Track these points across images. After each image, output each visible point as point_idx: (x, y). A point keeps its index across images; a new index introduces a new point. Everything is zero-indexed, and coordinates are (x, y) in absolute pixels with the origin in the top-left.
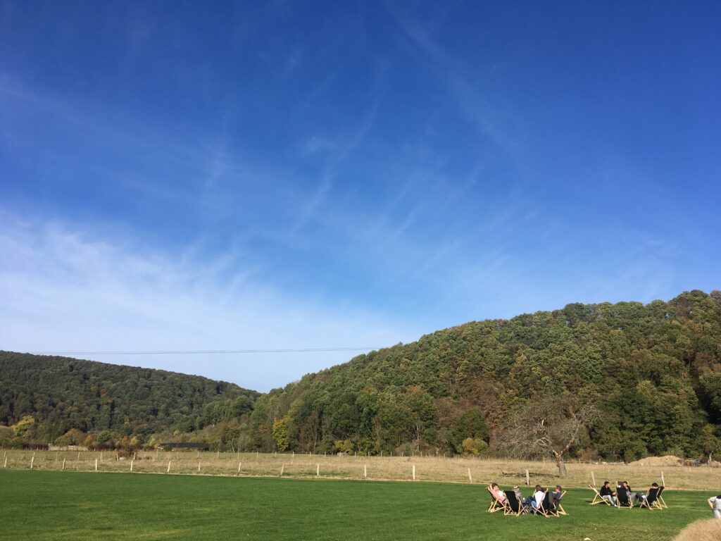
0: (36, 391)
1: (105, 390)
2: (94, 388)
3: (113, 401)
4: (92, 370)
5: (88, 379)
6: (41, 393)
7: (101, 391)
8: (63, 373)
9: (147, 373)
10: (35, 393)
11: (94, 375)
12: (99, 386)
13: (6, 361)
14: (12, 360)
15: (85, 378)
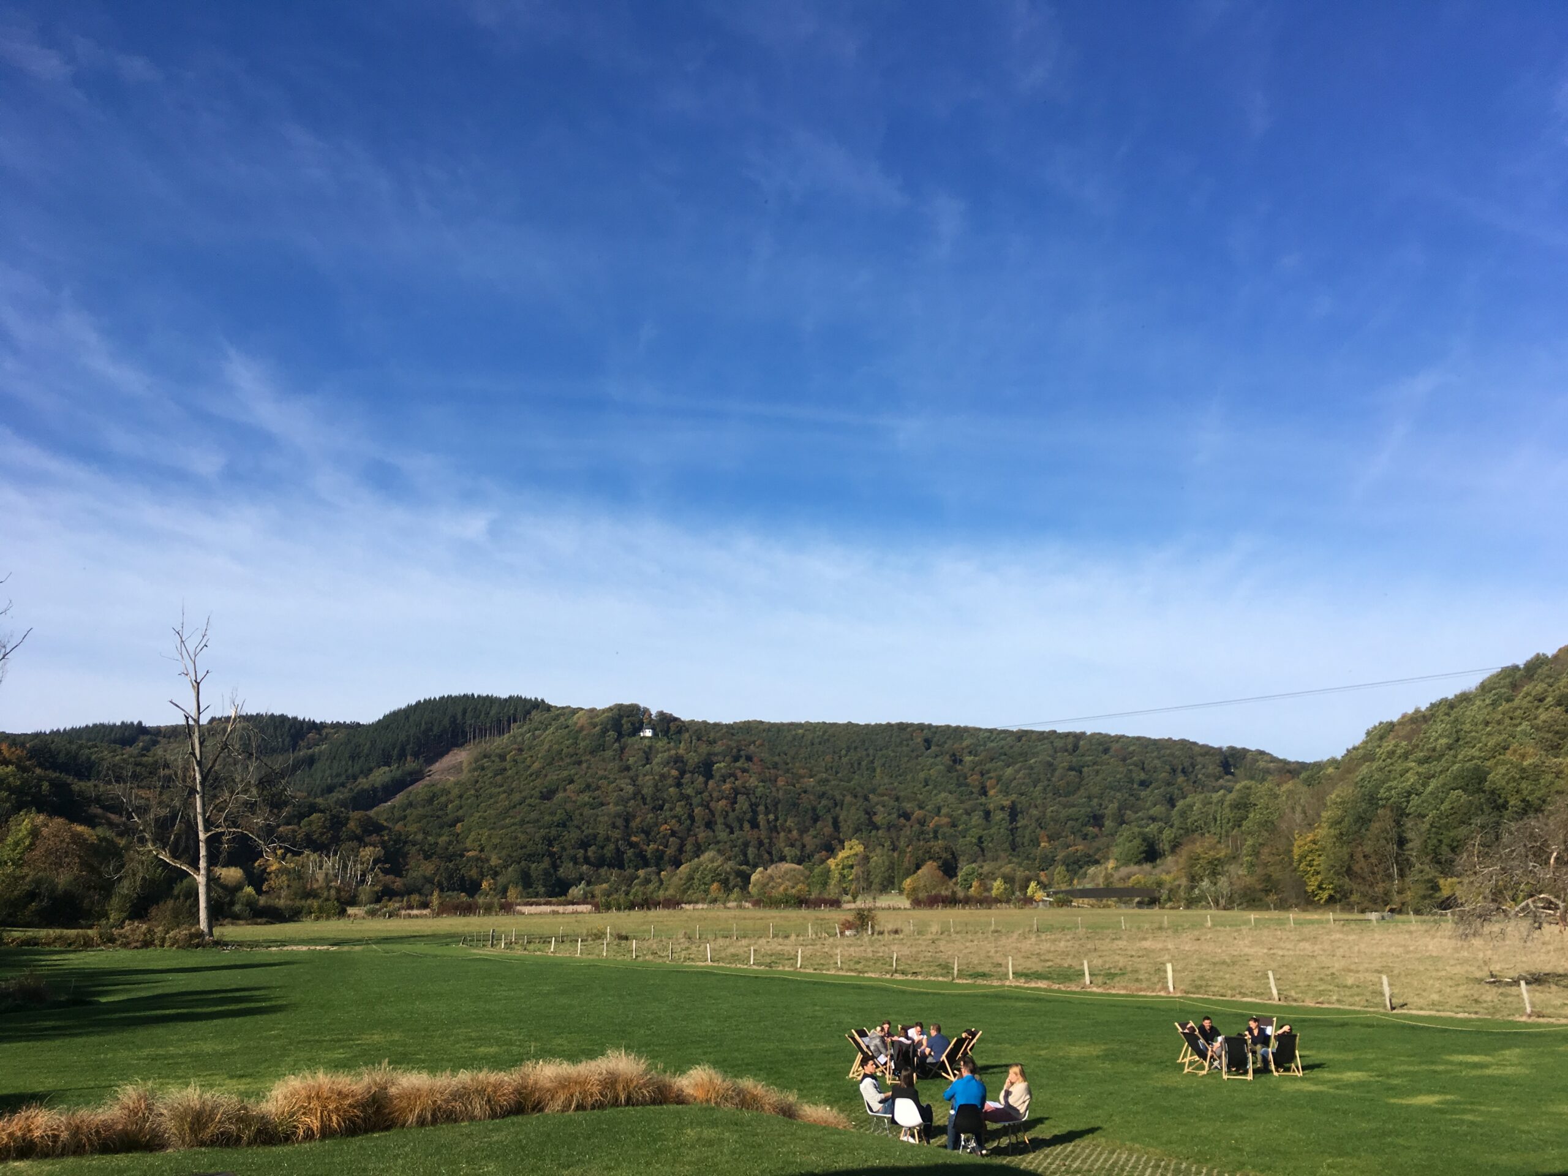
0: (873, 791)
1: (993, 781)
2: (974, 779)
3: (1013, 802)
4: (965, 744)
5: (961, 761)
6: (883, 795)
7: (988, 784)
8: (915, 754)
9: (1071, 739)
10: (871, 796)
11: (970, 753)
12: (982, 775)
13: (817, 741)
14: (825, 737)
15: (955, 761)
